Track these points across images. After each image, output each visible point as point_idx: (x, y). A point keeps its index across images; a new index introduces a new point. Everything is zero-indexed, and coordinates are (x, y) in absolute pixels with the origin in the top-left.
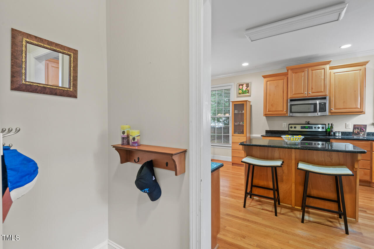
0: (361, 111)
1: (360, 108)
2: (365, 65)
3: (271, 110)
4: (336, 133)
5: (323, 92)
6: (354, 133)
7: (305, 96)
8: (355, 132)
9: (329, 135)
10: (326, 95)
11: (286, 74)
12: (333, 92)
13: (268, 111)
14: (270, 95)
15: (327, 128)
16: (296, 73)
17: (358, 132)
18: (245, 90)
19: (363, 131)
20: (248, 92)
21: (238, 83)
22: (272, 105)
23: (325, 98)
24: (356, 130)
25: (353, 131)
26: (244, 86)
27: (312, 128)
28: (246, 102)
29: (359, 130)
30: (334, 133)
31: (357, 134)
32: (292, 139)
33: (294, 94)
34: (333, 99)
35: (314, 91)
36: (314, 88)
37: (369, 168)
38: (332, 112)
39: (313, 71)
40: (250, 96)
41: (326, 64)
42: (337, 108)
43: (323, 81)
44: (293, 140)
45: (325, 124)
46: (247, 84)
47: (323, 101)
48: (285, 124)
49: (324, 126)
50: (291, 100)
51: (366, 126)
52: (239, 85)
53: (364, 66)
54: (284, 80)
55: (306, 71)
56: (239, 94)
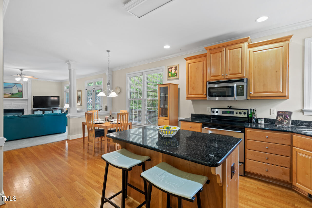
0: (284, 95)
1: (283, 92)
2: (288, 40)
3: (192, 94)
4: (258, 120)
5: (240, 74)
6: (277, 121)
7: (222, 78)
8: (278, 119)
9: (251, 122)
10: (244, 77)
11: (205, 55)
12: (252, 73)
13: (190, 95)
14: (191, 78)
15: (249, 114)
16: (214, 53)
17: (281, 119)
18: (174, 73)
19: (287, 119)
20: (176, 75)
21: (168, 66)
22: (193, 88)
23: (243, 81)
24: (280, 118)
25: (277, 118)
26: (173, 69)
27: (234, 113)
28: (169, 85)
29: (283, 117)
30: (257, 120)
31: (281, 122)
32: (166, 132)
33: (211, 77)
34: (252, 81)
35: (231, 72)
36: (231, 69)
37: (289, 166)
38: (251, 96)
39: (230, 51)
40: (178, 79)
41: (244, 42)
42: (257, 91)
43: (241, 61)
44: (168, 134)
45: (247, 110)
46: (175, 67)
47: (240, 84)
48: (209, 107)
49: (246, 111)
50: (210, 83)
51: (291, 113)
52: (169, 68)
53: (287, 42)
54: (204, 62)
55: (224, 50)
56: (169, 77)
